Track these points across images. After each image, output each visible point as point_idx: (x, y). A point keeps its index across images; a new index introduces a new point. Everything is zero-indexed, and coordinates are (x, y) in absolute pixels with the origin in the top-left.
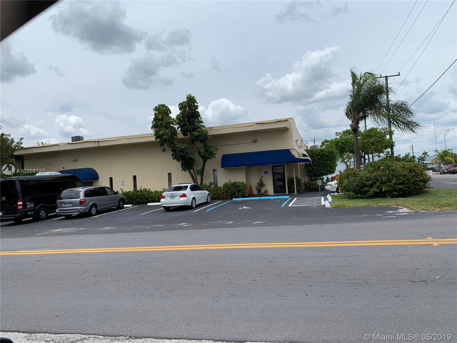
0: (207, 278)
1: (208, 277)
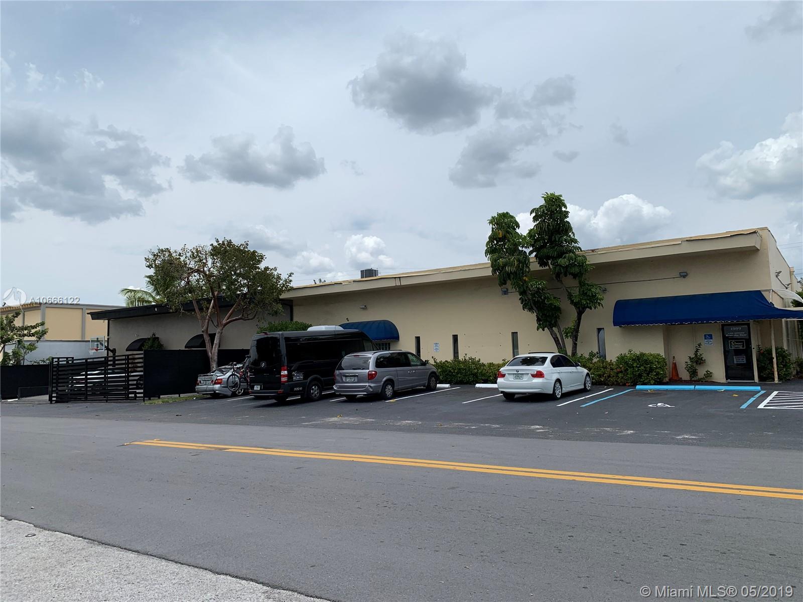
0: (569, 536)
1: (572, 536)
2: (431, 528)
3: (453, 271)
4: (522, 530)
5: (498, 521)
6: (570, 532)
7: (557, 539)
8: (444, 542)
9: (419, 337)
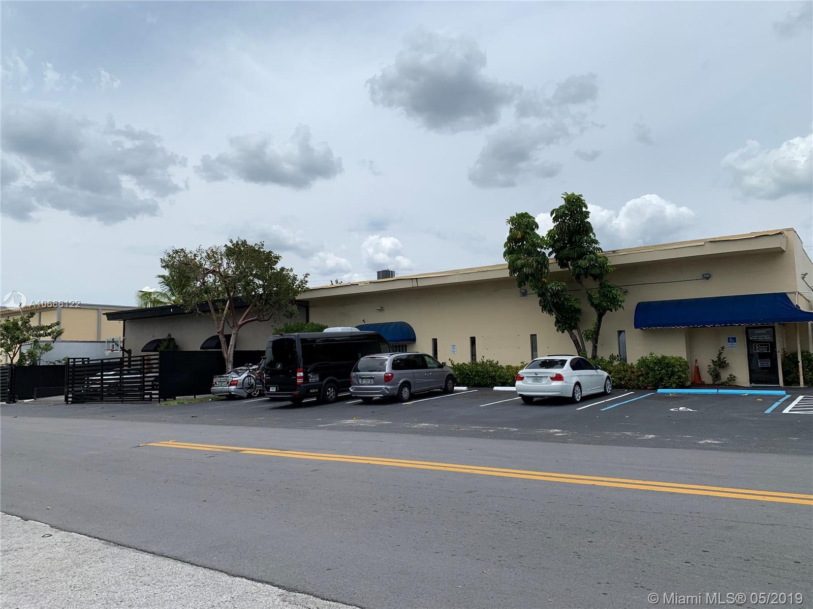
0: (589, 542)
2: (448, 532)
3: (471, 272)
4: (541, 535)
5: (517, 525)
6: (589, 537)
7: (576, 544)
8: (461, 546)
9: (436, 339)
